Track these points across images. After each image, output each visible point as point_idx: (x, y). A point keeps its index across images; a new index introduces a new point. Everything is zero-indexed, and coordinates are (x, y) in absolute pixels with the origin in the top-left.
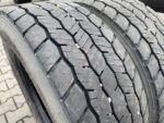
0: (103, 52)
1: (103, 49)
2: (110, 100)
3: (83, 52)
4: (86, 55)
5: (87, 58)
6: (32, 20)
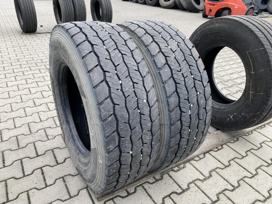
0: (122, 54)
1: (123, 52)
2: (120, 82)
3: (108, 51)
4: (109, 53)
5: (110, 55)
6: (78, 30)
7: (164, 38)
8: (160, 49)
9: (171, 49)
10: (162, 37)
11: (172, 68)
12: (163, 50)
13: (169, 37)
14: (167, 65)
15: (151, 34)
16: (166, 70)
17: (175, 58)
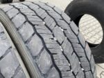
7: (49, 25)
8: (44, 43)
9: (57, 41)
10: (45, 25)
11: (61, 69)
12: (48, 46)
13: (54, 24)
14: (54, 68)
15: (33, 23)
16: (54, 76)
17: (63, 52)
